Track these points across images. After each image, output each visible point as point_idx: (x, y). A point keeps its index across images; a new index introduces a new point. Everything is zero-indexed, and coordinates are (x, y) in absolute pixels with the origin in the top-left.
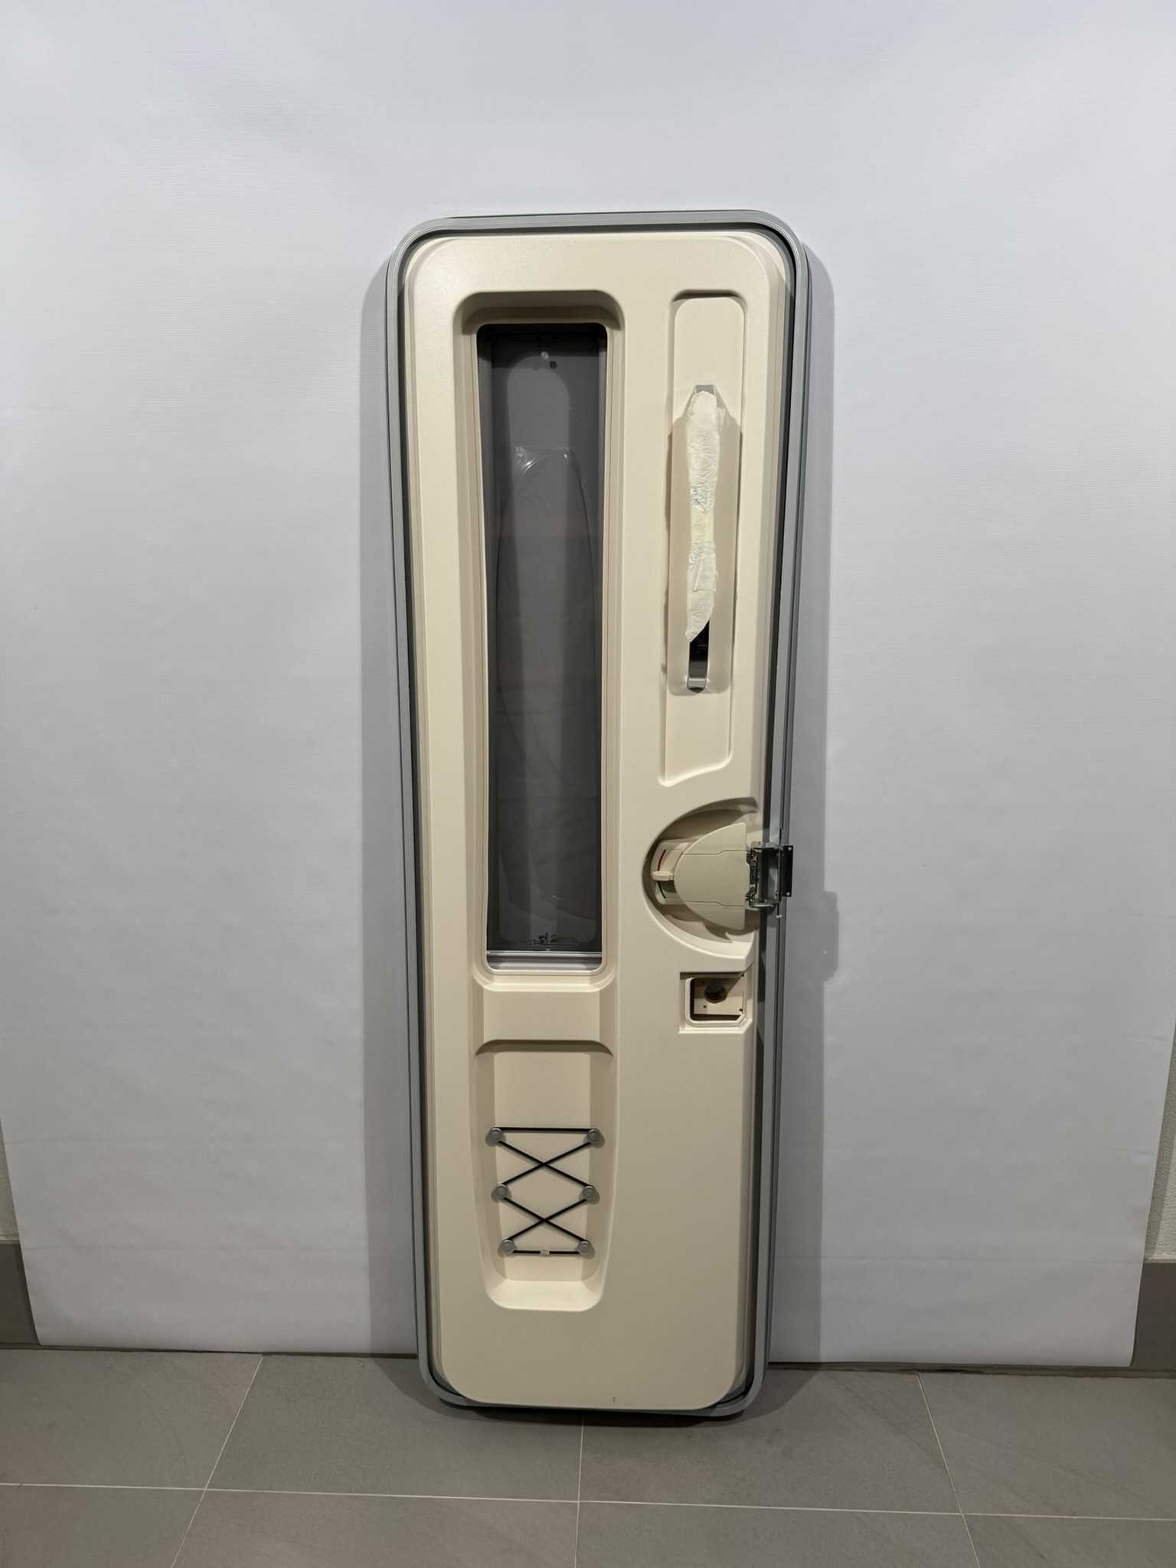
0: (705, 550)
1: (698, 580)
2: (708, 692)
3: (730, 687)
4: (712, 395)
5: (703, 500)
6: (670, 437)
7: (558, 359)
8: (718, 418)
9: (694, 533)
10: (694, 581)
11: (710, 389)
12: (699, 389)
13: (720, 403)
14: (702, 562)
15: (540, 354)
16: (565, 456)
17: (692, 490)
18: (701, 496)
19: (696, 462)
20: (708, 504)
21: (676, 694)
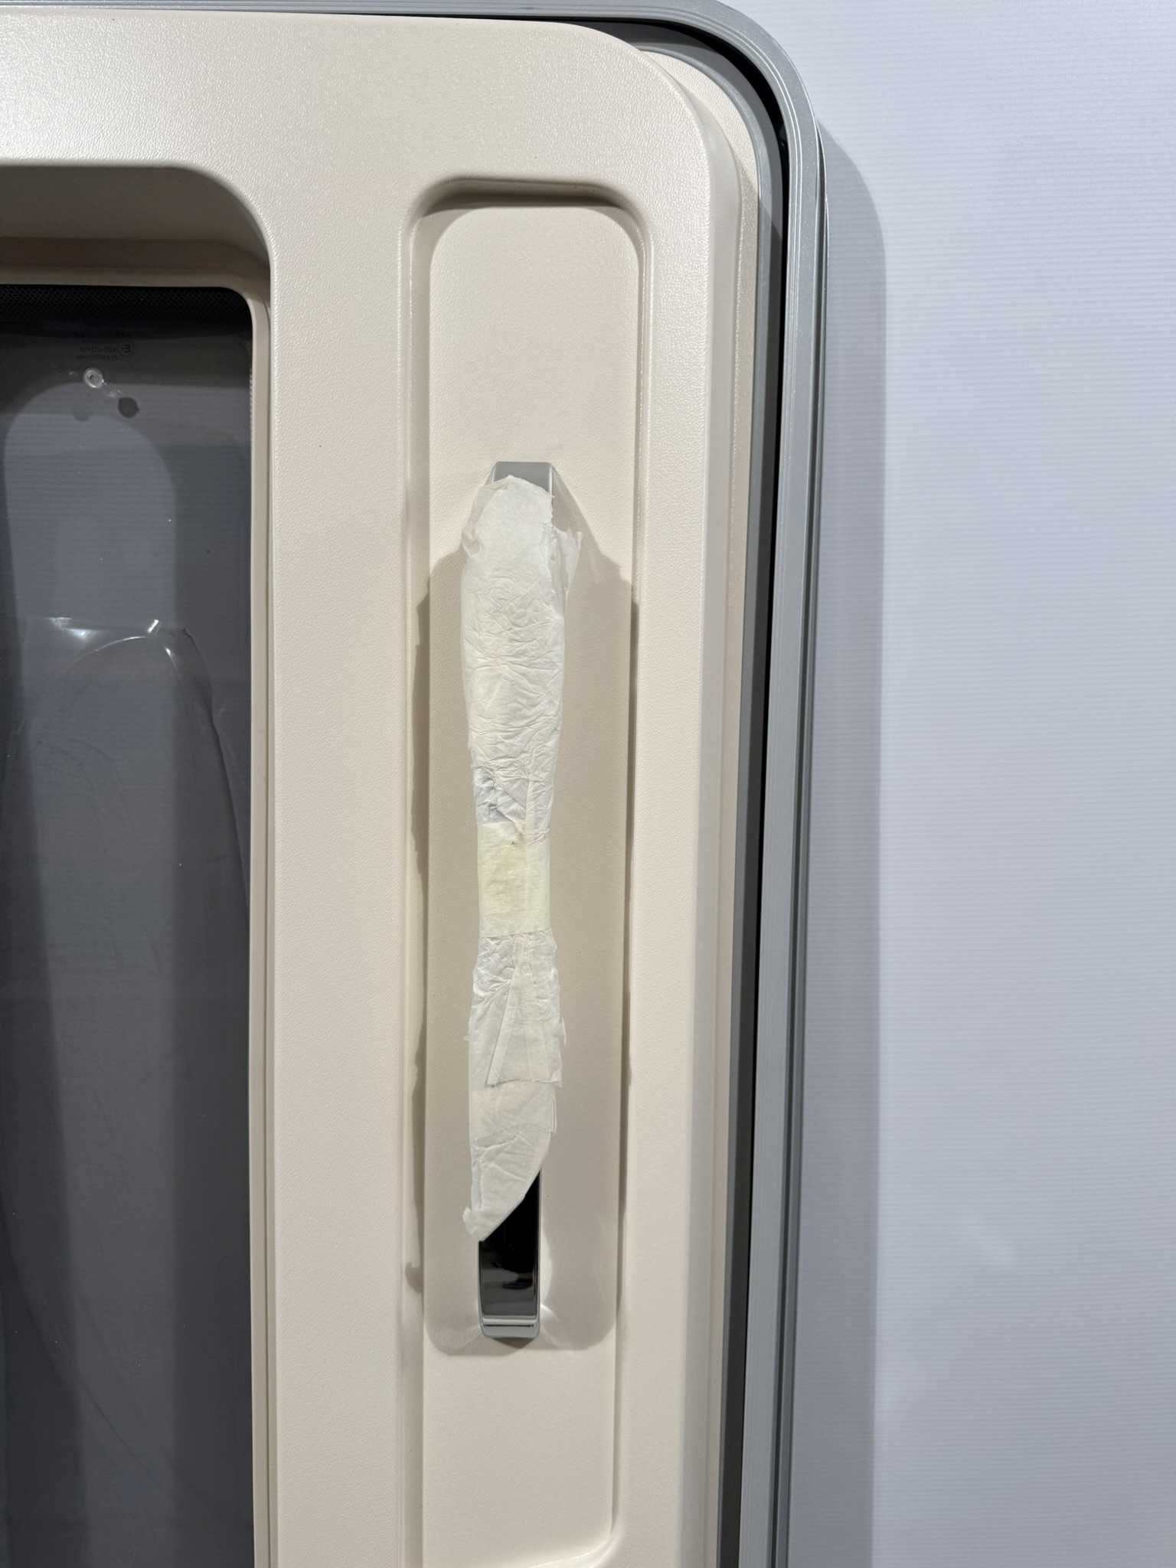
0: (522, 957)
1: (499, 1051)
2: (550, 1347)
3: (613, 1332)
4: (540, 490)
5: (515, 806)
6: (424, 610)
7: (137, 392)
8: (559, 556)
9: (490, 904)
10: (488, 1054)
11: (537, 474)
12: (503, 470)
13: (565, 513)
14: (510, 997)
15: (80, 379)
16: (168, 651)
17: (477, 776)
18: (505, 793)
19: (490, 691)
20: (530, 817)
21: (451, 1351)
